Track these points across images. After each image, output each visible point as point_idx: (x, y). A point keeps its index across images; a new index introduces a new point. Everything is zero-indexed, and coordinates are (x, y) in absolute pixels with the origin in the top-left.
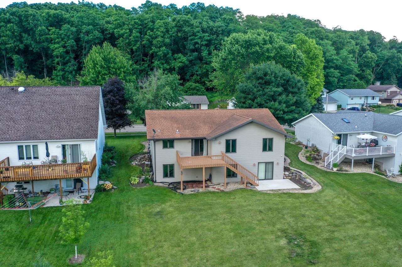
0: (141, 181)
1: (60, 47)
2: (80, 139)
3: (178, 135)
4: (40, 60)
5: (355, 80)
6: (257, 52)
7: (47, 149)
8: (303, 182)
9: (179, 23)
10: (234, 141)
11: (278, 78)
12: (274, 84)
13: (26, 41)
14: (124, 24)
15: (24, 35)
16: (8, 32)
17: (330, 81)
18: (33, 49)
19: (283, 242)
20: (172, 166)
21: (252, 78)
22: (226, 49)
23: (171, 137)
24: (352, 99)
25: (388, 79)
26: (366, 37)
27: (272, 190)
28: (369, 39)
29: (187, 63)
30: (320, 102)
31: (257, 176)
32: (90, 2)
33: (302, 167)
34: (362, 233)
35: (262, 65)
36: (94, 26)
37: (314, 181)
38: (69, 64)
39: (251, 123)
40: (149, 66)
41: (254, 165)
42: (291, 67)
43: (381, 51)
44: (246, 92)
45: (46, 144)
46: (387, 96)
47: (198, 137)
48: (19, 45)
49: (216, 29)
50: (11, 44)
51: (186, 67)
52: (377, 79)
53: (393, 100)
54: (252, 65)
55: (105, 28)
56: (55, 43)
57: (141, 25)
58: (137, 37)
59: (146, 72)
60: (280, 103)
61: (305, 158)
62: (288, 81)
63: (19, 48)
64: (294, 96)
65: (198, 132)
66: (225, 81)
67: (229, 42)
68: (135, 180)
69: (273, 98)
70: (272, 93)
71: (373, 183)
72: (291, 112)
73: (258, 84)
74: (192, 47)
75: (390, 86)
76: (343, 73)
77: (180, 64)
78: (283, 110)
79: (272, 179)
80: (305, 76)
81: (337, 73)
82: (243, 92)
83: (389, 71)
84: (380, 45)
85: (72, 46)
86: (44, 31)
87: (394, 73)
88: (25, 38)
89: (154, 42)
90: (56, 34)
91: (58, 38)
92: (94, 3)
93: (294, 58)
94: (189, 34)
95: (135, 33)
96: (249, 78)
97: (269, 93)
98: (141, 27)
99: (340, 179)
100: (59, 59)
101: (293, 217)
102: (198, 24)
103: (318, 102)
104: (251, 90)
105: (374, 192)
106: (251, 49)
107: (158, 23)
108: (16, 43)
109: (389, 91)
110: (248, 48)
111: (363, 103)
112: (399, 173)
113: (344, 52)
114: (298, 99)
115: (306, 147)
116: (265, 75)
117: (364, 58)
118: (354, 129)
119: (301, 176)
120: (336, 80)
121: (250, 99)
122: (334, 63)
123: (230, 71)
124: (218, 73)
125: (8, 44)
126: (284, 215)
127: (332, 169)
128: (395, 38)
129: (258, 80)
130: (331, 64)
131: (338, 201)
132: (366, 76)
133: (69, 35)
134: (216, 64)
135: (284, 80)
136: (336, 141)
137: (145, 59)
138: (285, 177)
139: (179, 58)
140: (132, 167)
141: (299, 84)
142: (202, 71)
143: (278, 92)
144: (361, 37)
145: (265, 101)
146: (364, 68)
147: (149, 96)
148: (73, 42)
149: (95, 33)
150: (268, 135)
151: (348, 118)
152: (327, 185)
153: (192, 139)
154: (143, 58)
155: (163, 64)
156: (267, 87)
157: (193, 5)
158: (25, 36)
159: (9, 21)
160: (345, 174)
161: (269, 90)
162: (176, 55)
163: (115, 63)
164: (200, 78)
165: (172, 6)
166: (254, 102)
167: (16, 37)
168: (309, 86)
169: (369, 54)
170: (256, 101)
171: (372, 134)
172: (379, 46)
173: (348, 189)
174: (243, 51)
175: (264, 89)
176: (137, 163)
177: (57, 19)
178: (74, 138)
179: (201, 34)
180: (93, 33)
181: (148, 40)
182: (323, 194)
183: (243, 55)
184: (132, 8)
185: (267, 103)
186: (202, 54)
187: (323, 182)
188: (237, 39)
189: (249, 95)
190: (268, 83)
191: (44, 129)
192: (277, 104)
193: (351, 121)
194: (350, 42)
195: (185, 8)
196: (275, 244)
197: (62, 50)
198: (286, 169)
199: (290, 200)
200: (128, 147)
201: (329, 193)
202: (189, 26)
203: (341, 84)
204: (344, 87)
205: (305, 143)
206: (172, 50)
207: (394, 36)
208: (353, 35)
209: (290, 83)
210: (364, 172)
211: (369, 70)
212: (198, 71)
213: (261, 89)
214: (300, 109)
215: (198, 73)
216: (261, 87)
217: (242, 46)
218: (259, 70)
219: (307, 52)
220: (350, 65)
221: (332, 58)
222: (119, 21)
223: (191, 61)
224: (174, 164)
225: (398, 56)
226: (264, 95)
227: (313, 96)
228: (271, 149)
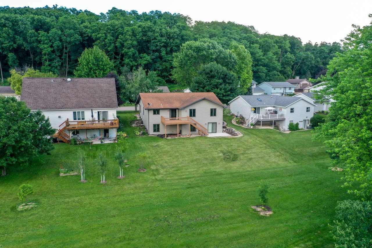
0: (141, 133)
1: (48, 47)
2: (108, 108)
3: (162, 106)
4: (29, 57)
5: (279, 75)
6: (204, 55)
7: (92, 113)
8: (233, 134)
9: (145, 29)
10: (194, 110)
11: (219, 73)
12: (217, 77)
13: (19, 42)
14: (100, 29)
15: (16, 37)
16: (4, 35)
17: (260, 76)
18: (25, 48)
19: (221, 154)
20: (158, 125)
21: (202, 74)
22: (184, 53)
23: (158, 108)
24: (275, 89)
25: (305, 74)
26: (288, 41)
27: (216, 137)
28: (290, 42)
29: (151, 61)
30: (250, 91)
31: (207, 129)
32: (64, 7)
33: (234, 127)
34: (259, 151)
35: (208, 65)
36: (74, 30)
37: (239, 133)
38: (55, 61)
39: (204, 99)
40: (120, 63)
41: (206, 124)
42: (228, 66)
43: (299, 52)
44: (199, 82)
45: (92, 110)
46: (300, 87)
47: (174, 108)
48: (13, 45)
49: (172, 34)
50: (6, 44)
51: (149, 64)
52: (297, 74)
53: (304, 90)
54: (202, 65)
55: (83, 32)
56: (43, 44)
57: (112, 30)
58: (111, 40)
59: (118, 67)
60: (221, 89)
61: (235, 122)
62: (226, 75)
63: (13, 47)
64: (230, 86)
65: (173, 105)
66: (182, 75)
67: (185, 47)
68: (138, 133)
69: (216, 86)
70: (216, 83)
71: (271, 133)
72: (228, 95)
73: (207, 77)
74: (154, 48)
75: (302, 80)
76: (270, 70)
77: (145, 62)
78: (222, 94)
79: (216, 132)
80: (238, 72)
81: (264, 69)
82: (197, 83)
83: (305, 68)
84: (298, 47)
85: (58, 46)
86: (34, 34)
87: (309, 69)
88: (18, 40)
89: (125, 44)
90: (45, 37)
91: (46, 40)
92: (67, 8)
93: (230, 59)
94: (151, 38)
95: (109, 37)
96: (201, 74)
97: (214, 83)
98: (113, 31)
99: (254, 132)
100: (47, 57)
101: (227, 146)
102: (158, 30)
103: (249, 91)
104: (202, 81)
105: (270, 136)
106: (200, 53)
107: (126, 28)
108: (10, 43)
109: (301, 83)
110: (199, 52)
111: (283, 92)
112: (288, 130)
113: (270, 54)
114: (232, 87)
115: (237, 117)
116: (211, 71)
117: (285, 58)
118: (263, 104)
119: (232, 131)
120: (264, 75)
121: (202, 87)
122: (263, 62)
123: (186, 68)
124: (178, 69)
125: (4, 44)
126: (222, 146)
127: (250, 127)
128: (310, 42)
129: (207, 75)
130: (260, 63)
131: (250, 140)
132: (287, 72)
133: (56, 38)
134: (177, 63)
135: (223, 75)
136: (253, 111)
137: (117, 57)
138: (224, 131)
139: (144, 57)
140: (133, 127)
141: (233, 78)
142: (162, 67)
143: (219, 82)
144: (284, 42)
145: (211, 88)
146: (285, 66)
147: (137, 85)
148: (59, 43)
149: (76, 36)
150: (213, 107)
151: (261, 98)
152: (246, 134)
153: (170, 109)
154: (115, 56)
155: (131, 61)
156: (212, 79)
157: (152, 12)
158: (18, 37)
159: (4, 26)
160: (257, 129)
161: (214, 81)
162: (142, 55)
163: (103, 62)
164: (161, 73)
165: (134, 12)
166: (204, 89)
167: (10, 38)
168: (241, 79)
169: (289, 55)
170: (205, 88)
171: (274, 107)
172: (298, 49)
173: (256, 135)
174: (195, 54)
175: (210, 81)
176: (135, 125)
177: (41, 23)
178: (105, 107)
179: (159, 38)
180: (74, 36)
181: (121, 43)
182: (243, 138)
183: (195, 57)
184: (100, 13)
185: (213, 90)
186: (161, 54)
187: (244, 133)
188: (191, 46)
189: (201, 84)
190: (213, 77)
191: (87, 102)
192: (219, 90)
193: (262, 100)
194: (274, 46)
195: (144, 14)
196: (217, 155)
197: (50, 49)
198: (224, 127)
199: (226, 140)
200: (126, 117)
201: (247, 137)
202: (151, 32)
203: (268, 78)
204: (270, 80)
205: (236, 115)
206: (138, 51)
207: (309, 41)
208: (278, 40)
209: (227, 77)
210: (267, 128)
211: (290, 67)
212: (159, 67)
213: (209, 81)
214: (234, 94)
215: (159, 69)
216: (209, 79)
217: (194, 51)
218: (207, 68)
219: (239, 54)
220: (274, 63)
221: (260, 58)
222: (96, 27)
223: (153, 60)
224: (159, 124)
225: (311, 56)
226: (211, 85)
227: (245, 86)
228: (215, 115)
